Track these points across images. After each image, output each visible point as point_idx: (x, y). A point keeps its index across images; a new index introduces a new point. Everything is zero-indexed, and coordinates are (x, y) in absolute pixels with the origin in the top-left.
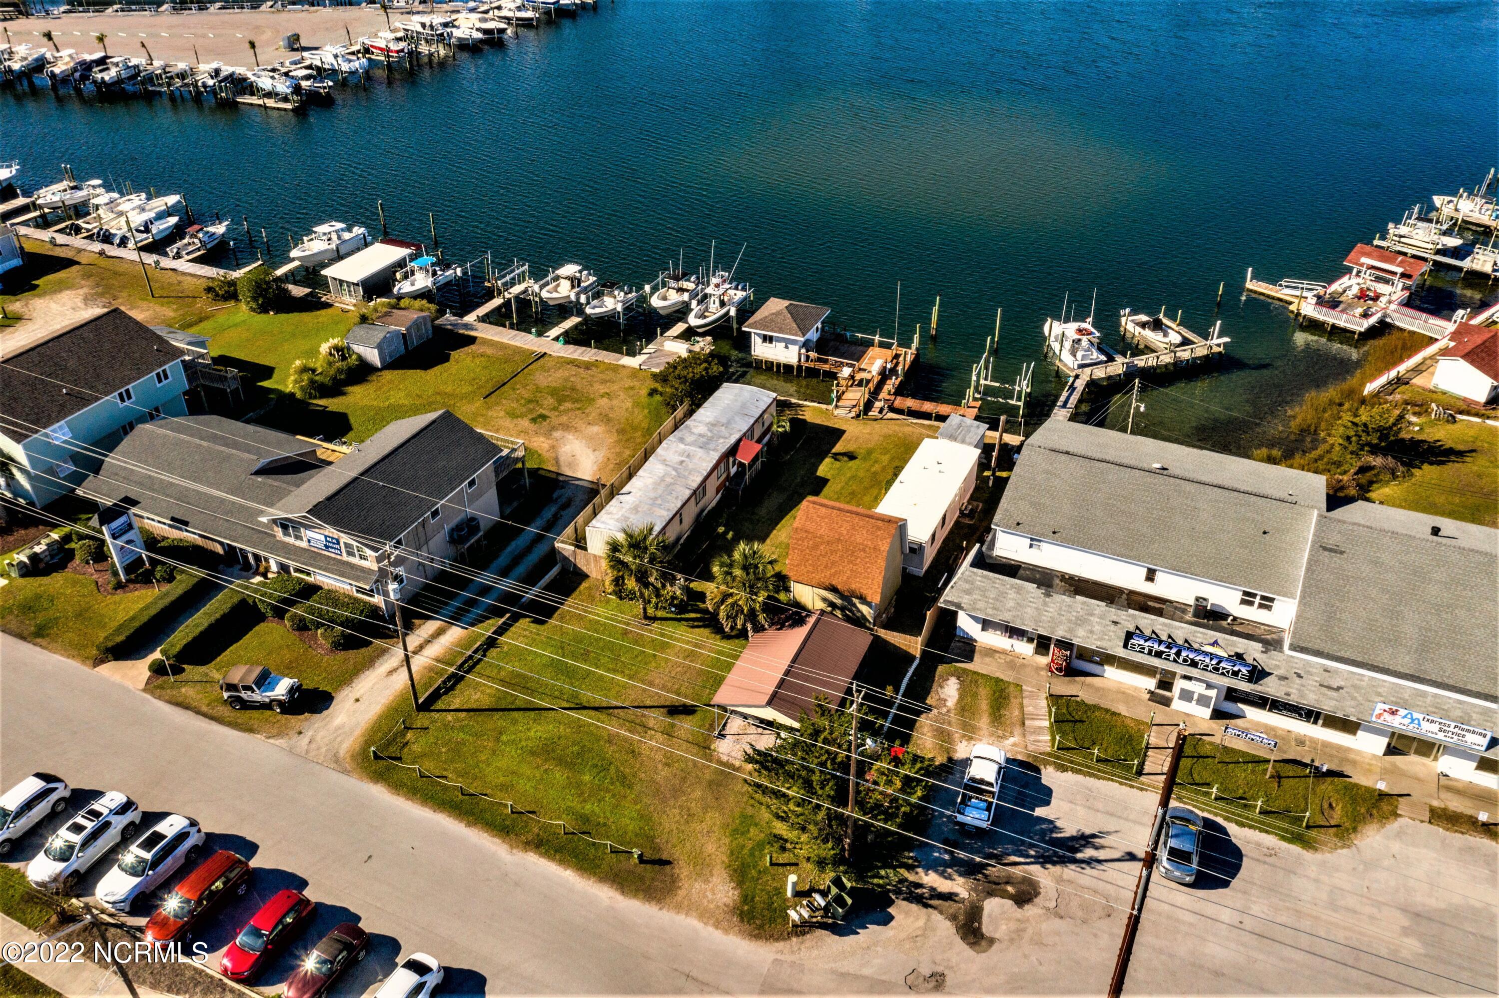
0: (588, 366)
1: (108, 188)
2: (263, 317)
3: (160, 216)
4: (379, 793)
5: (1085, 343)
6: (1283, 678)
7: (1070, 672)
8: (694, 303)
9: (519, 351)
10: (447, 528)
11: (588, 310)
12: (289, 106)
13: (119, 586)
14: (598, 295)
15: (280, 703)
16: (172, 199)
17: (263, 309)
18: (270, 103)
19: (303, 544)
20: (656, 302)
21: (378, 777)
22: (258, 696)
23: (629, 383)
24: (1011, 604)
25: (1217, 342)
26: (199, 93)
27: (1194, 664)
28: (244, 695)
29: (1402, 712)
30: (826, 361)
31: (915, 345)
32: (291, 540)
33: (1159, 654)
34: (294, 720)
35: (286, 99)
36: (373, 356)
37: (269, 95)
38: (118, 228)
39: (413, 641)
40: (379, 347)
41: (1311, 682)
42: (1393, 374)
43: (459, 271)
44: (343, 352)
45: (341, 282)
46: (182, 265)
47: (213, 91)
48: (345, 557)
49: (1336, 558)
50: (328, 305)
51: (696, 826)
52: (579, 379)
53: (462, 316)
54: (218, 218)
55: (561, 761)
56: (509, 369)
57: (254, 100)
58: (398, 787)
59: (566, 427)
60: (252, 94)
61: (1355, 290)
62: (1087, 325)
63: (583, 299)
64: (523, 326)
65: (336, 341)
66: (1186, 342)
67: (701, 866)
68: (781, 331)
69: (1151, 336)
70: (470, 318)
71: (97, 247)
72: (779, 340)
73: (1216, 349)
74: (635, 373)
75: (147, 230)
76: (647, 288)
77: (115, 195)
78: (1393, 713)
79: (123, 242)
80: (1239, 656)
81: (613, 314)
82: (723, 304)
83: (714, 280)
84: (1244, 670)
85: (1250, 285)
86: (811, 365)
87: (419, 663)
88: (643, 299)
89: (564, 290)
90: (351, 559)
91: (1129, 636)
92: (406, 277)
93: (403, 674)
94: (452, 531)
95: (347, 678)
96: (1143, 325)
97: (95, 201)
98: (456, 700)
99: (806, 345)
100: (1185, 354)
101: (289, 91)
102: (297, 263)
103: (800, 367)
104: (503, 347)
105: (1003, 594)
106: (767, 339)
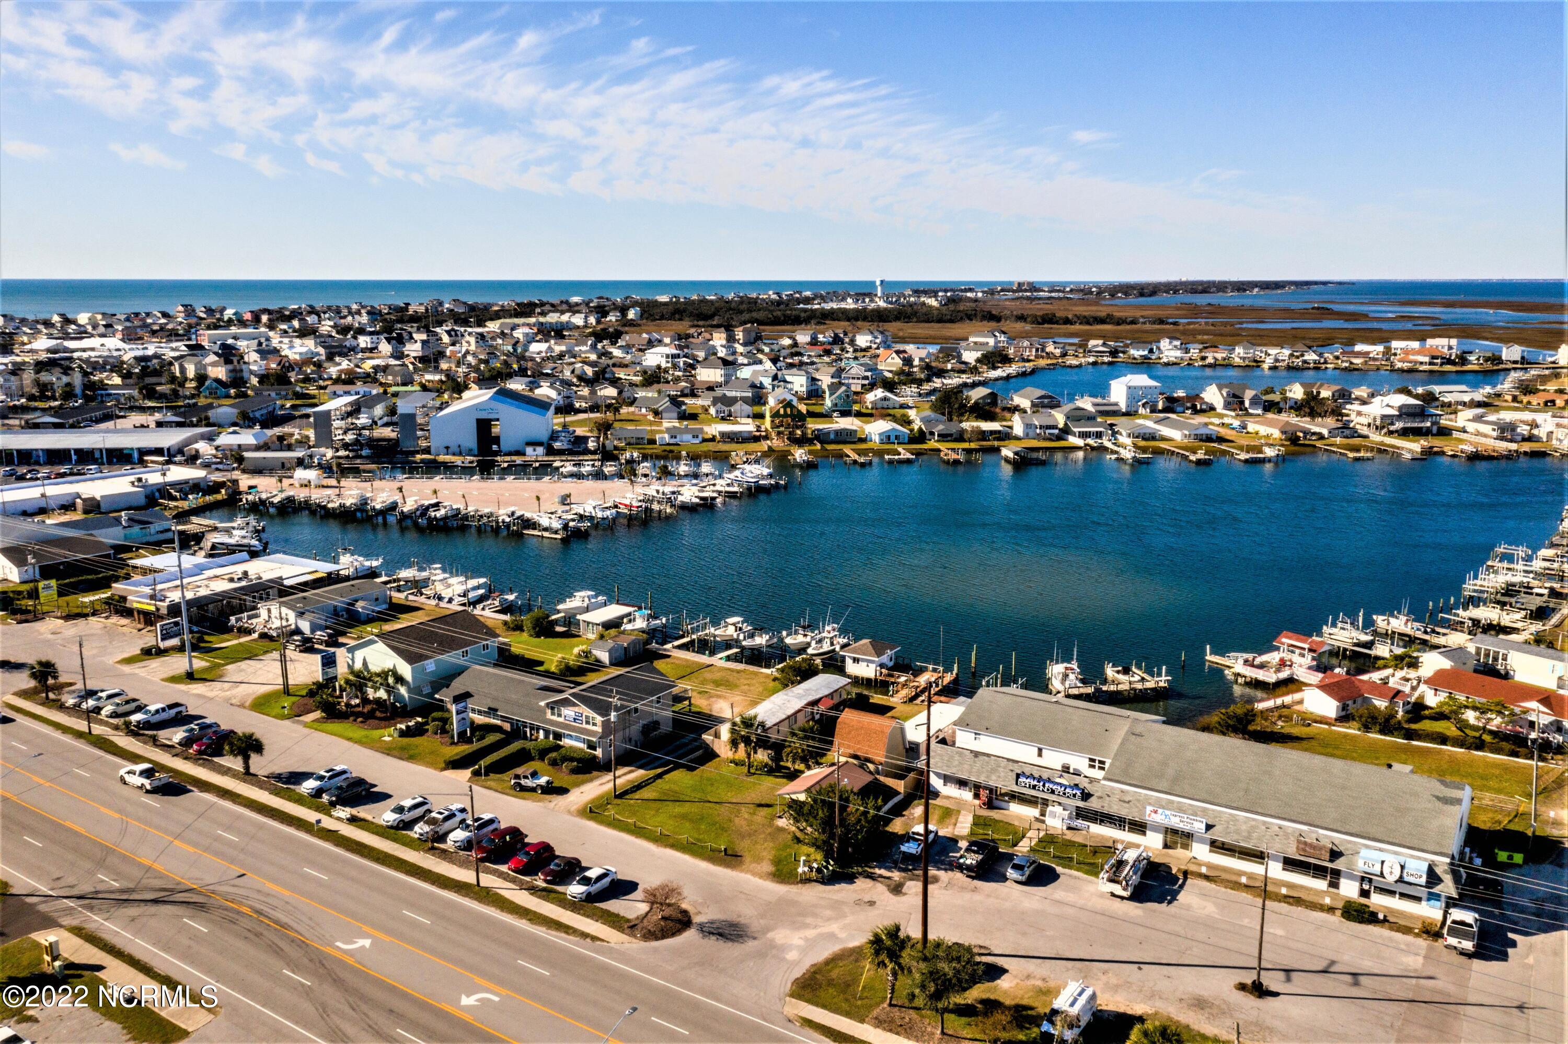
0: (738, 672)
1: (444, 570)
2: (537, 640)
3: (475, 588)
4: (592, 825)
5: (1072, 677)
6: (1100, 798)
7: (990, 805)
8: (813, 643)
9: (696, 663)
10: (642, 722)
11: (744, 643)
12: (558, 537)
13: (453, 743)
14: (752, 636)
15: (542, 787)
16: (482, 580)
17: (538, 635)
18: (546, 534)
19: (561, 720)
20: (789, 641)
21: (590, 819)
22: (529, 783)
23: (763, 680)
24: (956, 763)
25: (1163, 681)
26: (498, 527)
27: (1053, 792)
28: (523, 782)
29: (1160, 811)
30: (892, 676)
31: (955, 672)
32: (555, 718)
33: (1034, 787)
34: (547, 797)
35: (556, 532)
36: (604, 657)
37: (546, 529)
38: (446, 594)
39: (618, 773)
40: (610, 651)
41: (1115, 799)
42: (1279, 701)
43: (664, 620)
44: (587, 654)
45: (588, 623)
46: (487, 613)
47: (508, 526)
48: (584, 726)
49: (1139, 739)
50: (579, 636)
51: (758, 847)
52: (732, 678)
53: (663, 644)
54: (511, 591)
55: (691, 821)
56: (689, 671)
57: (536, 533)
58: (601, 822)
59: (719, 697)
60: (535, 529)
61: (1277, 660)
62: (1074, 665)
63: (741, 637)
64: (701, 651)
65: (584, 647)
66: (1143, 679)
67: (758, 859)
68: (864, 654)
69: (1121, 677)
70: (668, 646)
71: (433, 602)
72: (864, 660)
73: (1162, 684)
74: (767, 676)
75: (464, 596)
76: (784, 633)
77: (447, 575)
78: (1156, 812)
79: (450, 600)
80: (1076, 785)
81: (761, 646)
82: (832, 644)
83: (827, 628)
84: (1078, 793)
85: (1208, 657)
86: (882, 678)
87: (618, 781)
88: (781, 640)
89: (731, 631)
90: (588, 727)
91: (1018, 776)
92: (630, 621)
93: (611, 785)
94: (644, 726)
95: (578, 784)
96: (1118, 672)
97: (433, 578)
98: (637, 795)
99: (882, 666)
100: (1139, 686)
101: (560, 527)
102: (562, 615)
103: (876, 679)
104: (687, 660)
105: (952, 757)
106: (856, 660)
